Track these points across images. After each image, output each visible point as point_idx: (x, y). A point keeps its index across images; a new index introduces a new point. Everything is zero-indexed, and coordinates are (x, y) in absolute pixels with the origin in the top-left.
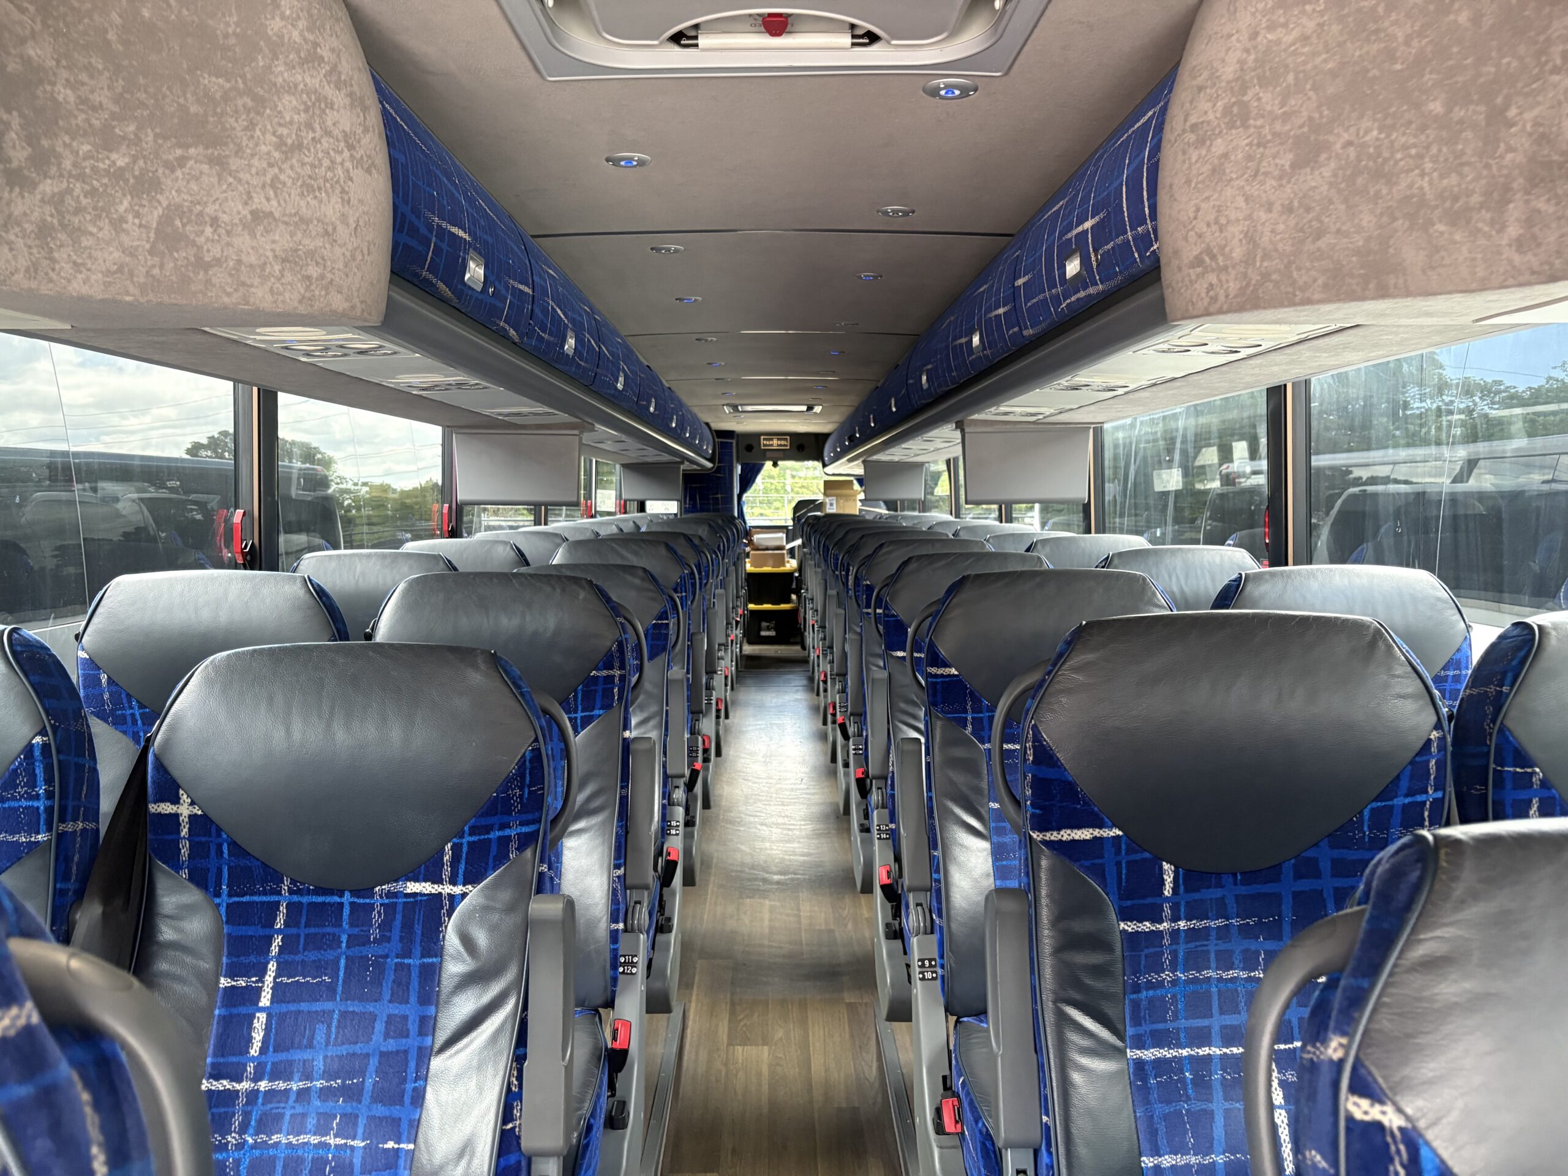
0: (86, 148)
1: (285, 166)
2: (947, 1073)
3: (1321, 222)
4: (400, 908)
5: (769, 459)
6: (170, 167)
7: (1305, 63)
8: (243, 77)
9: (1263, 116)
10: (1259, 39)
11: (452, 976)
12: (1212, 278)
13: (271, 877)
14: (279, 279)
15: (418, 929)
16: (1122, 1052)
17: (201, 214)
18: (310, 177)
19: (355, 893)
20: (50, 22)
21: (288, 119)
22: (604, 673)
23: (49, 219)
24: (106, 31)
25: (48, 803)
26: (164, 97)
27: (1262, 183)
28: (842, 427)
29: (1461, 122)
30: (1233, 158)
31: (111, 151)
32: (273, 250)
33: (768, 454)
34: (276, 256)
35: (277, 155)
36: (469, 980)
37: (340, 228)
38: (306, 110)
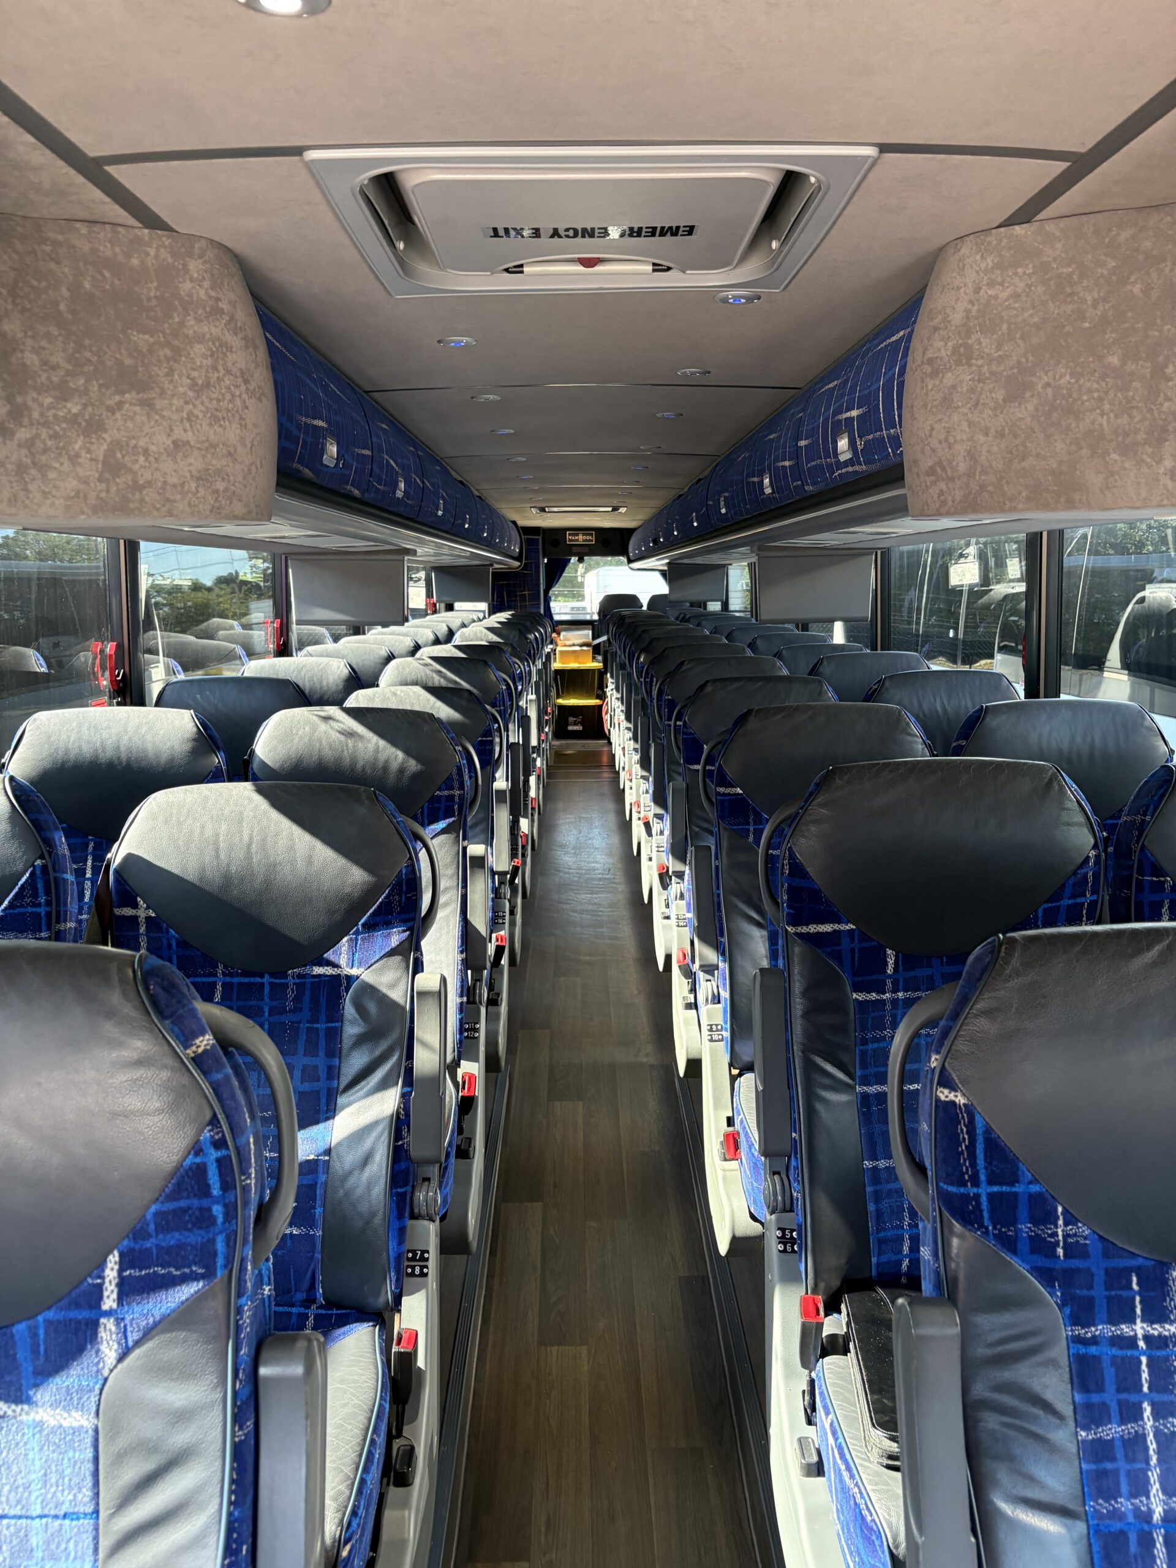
0: (49, 400)
1: (198, 402)
2: (730, 1114)
3: (1026, 447)
4: (308, 986)
5: (574, 555)
6: (112, 410)
7: (1016, 316)
8: (163, 332)
9: (983, 357)
10: (982, 292)
11: (351, 1036)
12: (942, 485)
13: (210, 964)
14: (195, 494)
15: (323, 1001)
16: (853, 1088)
17: (135, 447)
18: (216, 410)
19: (272, 975)
20: (18, 301)
21: (198, 364)
22: (446, 793)
23: (24, 459)
24: (57, 303)
25: (48, 909)
26: (105, 353)
27: (982, 412)
28: (646, 524)
29: (1132, 374)
30: (959, 389)
31: (66, 400)
32: (190, 471)
33: (574, 550)
34: (192, 476)
35: (191, 394)
36: (361, 1040)
37: (240, 449)
38: (212, 355)
